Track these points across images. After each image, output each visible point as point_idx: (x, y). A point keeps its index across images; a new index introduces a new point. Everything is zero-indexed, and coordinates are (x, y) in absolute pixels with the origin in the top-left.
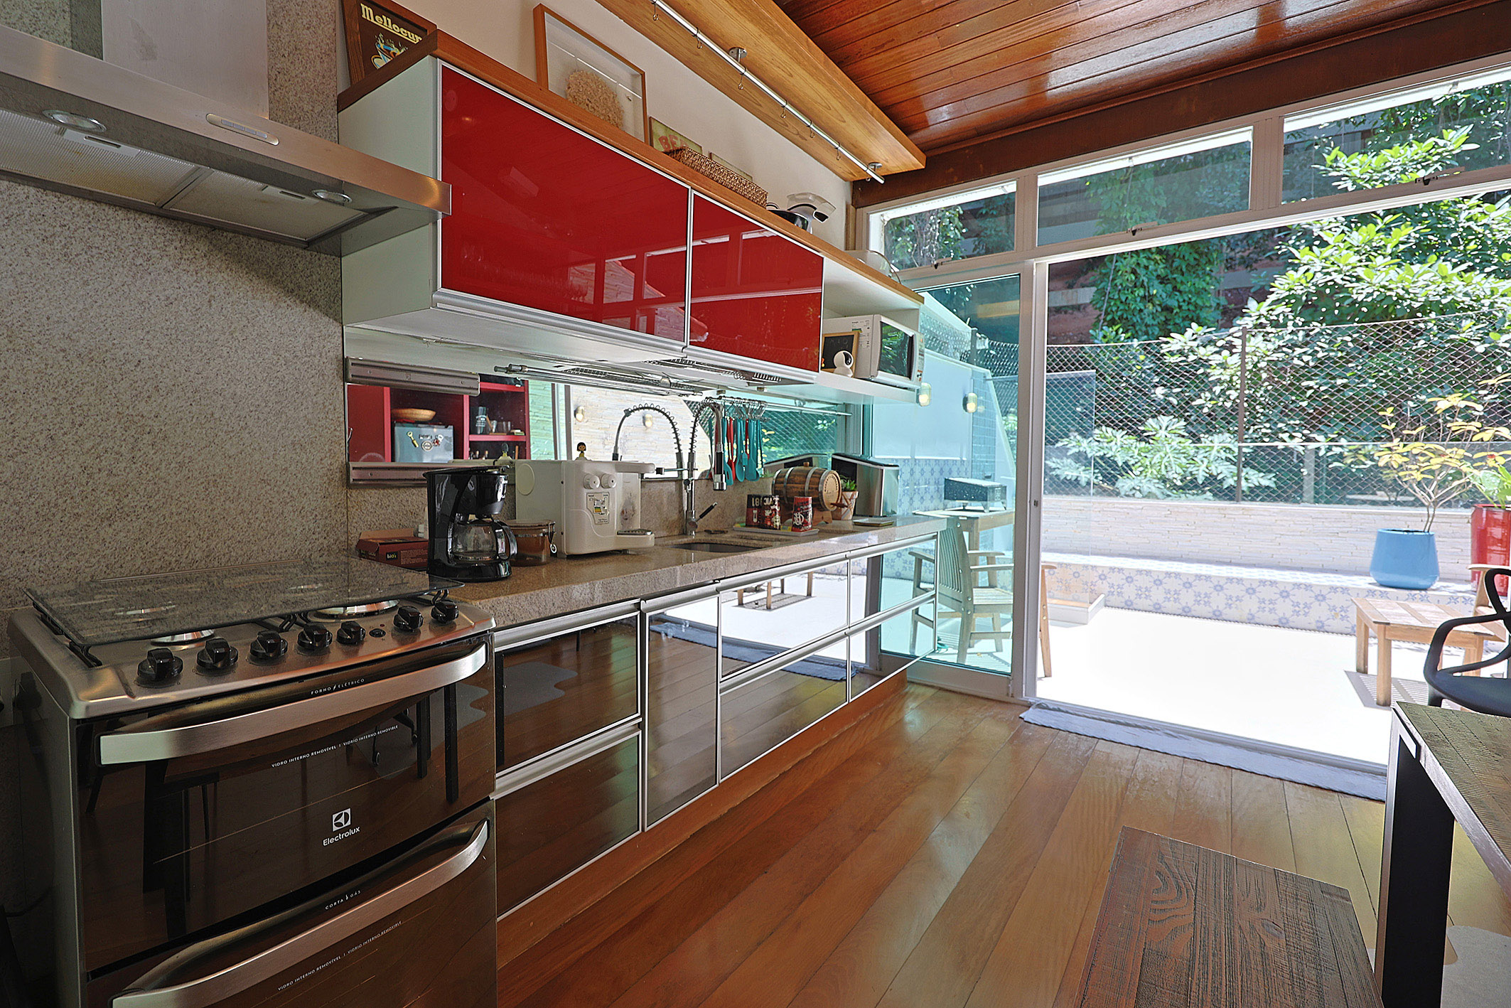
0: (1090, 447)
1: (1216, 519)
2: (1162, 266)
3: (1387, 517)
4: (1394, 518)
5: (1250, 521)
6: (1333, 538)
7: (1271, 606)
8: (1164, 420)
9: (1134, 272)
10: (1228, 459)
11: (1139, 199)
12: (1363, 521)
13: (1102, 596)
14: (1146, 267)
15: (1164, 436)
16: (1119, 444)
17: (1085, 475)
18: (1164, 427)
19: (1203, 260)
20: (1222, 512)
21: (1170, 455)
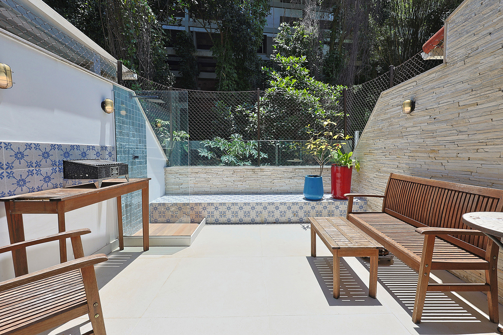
0: (212, 144)
1: (251, 174)
2: (236, 86)
3: (306, 170)
4: (308, 170)
5: (263, 174)
6: (290, 180)
7: (273, 214)
8: (237, 135)
9: (228, 86)
10: (255, 149)
11: (228, 62)
12: (299, 172)
13: (205, 218)
14: (231, 85)
15: (236, 140)
16: (222, 143)
17: (209, 155)
18: (236, 137)
19: (247, 87)
20: (253, 170)
21: (238, 147)
